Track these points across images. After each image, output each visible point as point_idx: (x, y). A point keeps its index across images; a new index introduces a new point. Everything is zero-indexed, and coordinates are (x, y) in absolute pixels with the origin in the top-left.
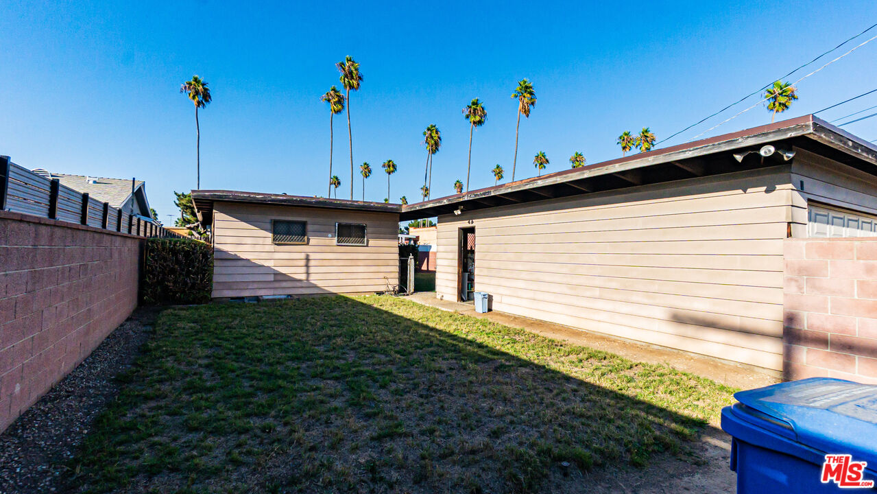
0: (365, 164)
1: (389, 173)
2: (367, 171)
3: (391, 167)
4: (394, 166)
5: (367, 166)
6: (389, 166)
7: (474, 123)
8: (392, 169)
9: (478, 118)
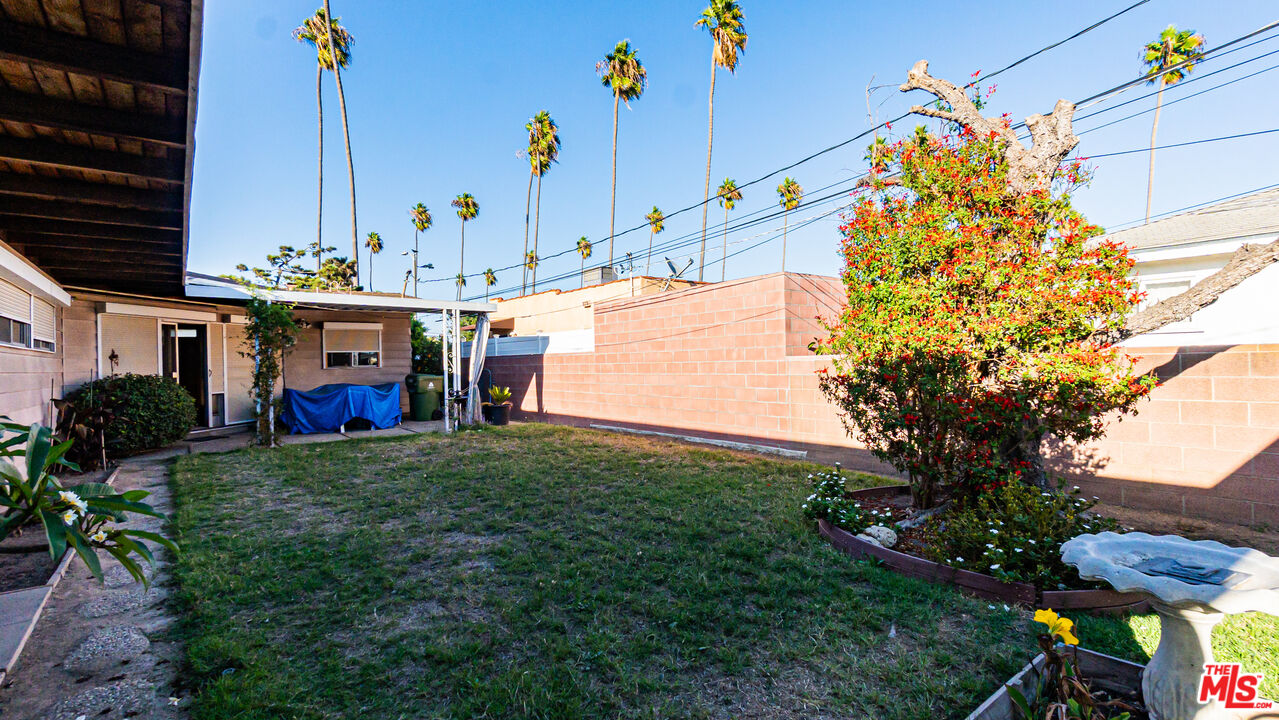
0: (420, 206)
1: (465, 218)
2: (424, 220)
3: (469, 208)
4: (475, 205)
5: (422, 210)
6: (467, 205)
7: (622, 92)
8: (472, 210)
9: (627, 84)
